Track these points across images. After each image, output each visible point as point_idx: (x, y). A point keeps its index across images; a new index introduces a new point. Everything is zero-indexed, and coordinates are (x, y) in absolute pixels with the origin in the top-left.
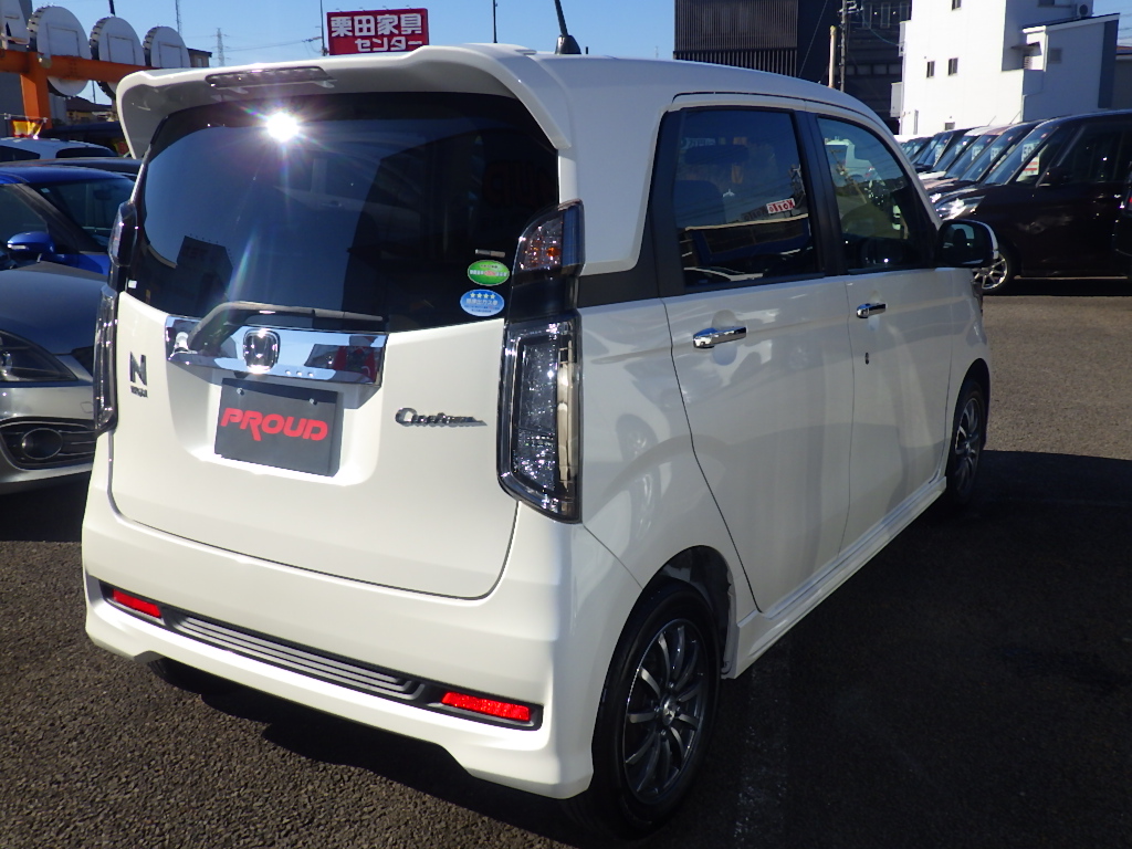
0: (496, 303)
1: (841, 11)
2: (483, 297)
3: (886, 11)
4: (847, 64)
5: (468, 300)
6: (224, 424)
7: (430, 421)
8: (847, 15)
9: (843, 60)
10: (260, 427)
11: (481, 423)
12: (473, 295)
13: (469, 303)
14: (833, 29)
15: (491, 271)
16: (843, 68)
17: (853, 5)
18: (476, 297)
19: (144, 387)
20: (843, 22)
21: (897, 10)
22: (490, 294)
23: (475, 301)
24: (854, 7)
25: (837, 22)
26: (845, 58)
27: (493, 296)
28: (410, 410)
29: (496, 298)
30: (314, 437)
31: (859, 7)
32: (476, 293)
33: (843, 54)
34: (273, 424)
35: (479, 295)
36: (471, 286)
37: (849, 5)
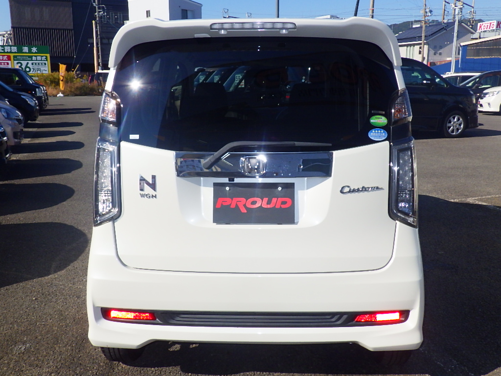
0: (384, 134)
1: (96, 14)
2: (378, 132)
3: (112, 16)
4: (101, 39)
5: (372, 134)
6: (218, 206)
7: (358, 190)
8: (98, 16)
9: (99, 36)
10: (245, 206)
11: (382, 189)
12: (374, 131)
13: (372, 135)
14: (94, 22)
15: (380, 120)
16: (99, 40)
17: (101, 12)
18: (375, 132)
19: (154, 193)
20: (97, 19)
21: (117, 16)
22: (381, 130)
23: (375, 134)
24: (102, 13)
25: (95, 19)
26: (100, 35)
27: (382, 131)
28: (348, 187)
29: (384, 132)
30: (283, 206)
31: (104, 13)
32: (375, 130)
33: (99, 33)
34: (254, 203)
35: (376, 131)
36: (373, 127)
37: (99, 12)
